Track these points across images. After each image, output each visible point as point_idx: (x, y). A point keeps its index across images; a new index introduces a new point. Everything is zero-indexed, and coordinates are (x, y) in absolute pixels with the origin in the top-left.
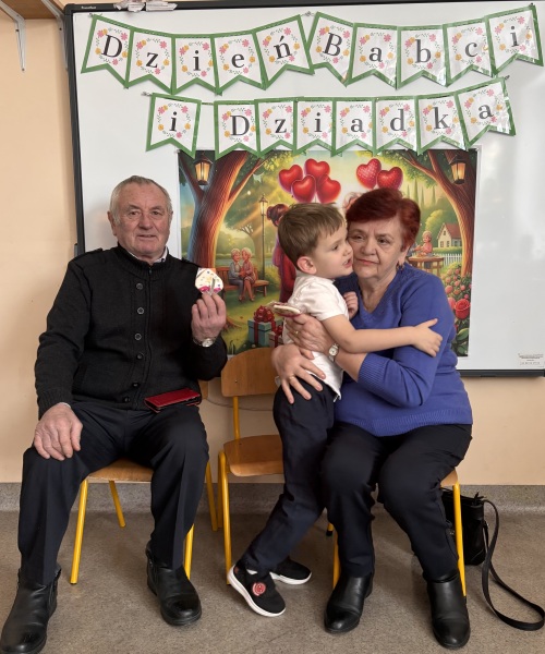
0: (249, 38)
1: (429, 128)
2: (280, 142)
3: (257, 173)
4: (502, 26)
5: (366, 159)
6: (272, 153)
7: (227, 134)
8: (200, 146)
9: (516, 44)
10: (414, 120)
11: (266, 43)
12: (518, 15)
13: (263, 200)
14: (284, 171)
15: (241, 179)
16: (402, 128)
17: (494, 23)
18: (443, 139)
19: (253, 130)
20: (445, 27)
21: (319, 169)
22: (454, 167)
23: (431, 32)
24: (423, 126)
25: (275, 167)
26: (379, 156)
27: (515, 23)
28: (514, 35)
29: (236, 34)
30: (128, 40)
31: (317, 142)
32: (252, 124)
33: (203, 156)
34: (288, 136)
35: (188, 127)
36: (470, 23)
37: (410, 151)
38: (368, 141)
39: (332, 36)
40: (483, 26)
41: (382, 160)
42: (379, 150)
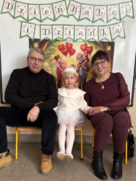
0: (50, 6)
1: (101, 35)
2: (59, 37)
3: (52, 46)
4: (123, 6)
5: (83, 43)
6: (56, 40)
7: (43, 34)
8: (36, 37)
9: (127, 12)
10: (97, 32)
11: (55, 7)
12: (128, 3)
13: (53, 54)
14: (60, 46)
15: (47, 47)
16: (94, 35)
17: (121, 5)
18: (105, 39)
19: (51, 33)
20: (107, 6)
21: (69, 45)
22: (108, 47)
23: (103, 7)
24: (100, 34)
25: (57, 44)
26: (87, 43)
27: (127, 6)
28: (126, 9)
29: (47, 4)
30: (15, 5)
31: (69, 38)
32: (51, 32)
33: (36, 40)
34: (61, 36)
35: (32, 32)
36: (114, 5)
37: (96, 42)
38: (84, 38)
39: (74, 6)
40: (118, 6)
41: (87, 44)
42: (87, 41)
